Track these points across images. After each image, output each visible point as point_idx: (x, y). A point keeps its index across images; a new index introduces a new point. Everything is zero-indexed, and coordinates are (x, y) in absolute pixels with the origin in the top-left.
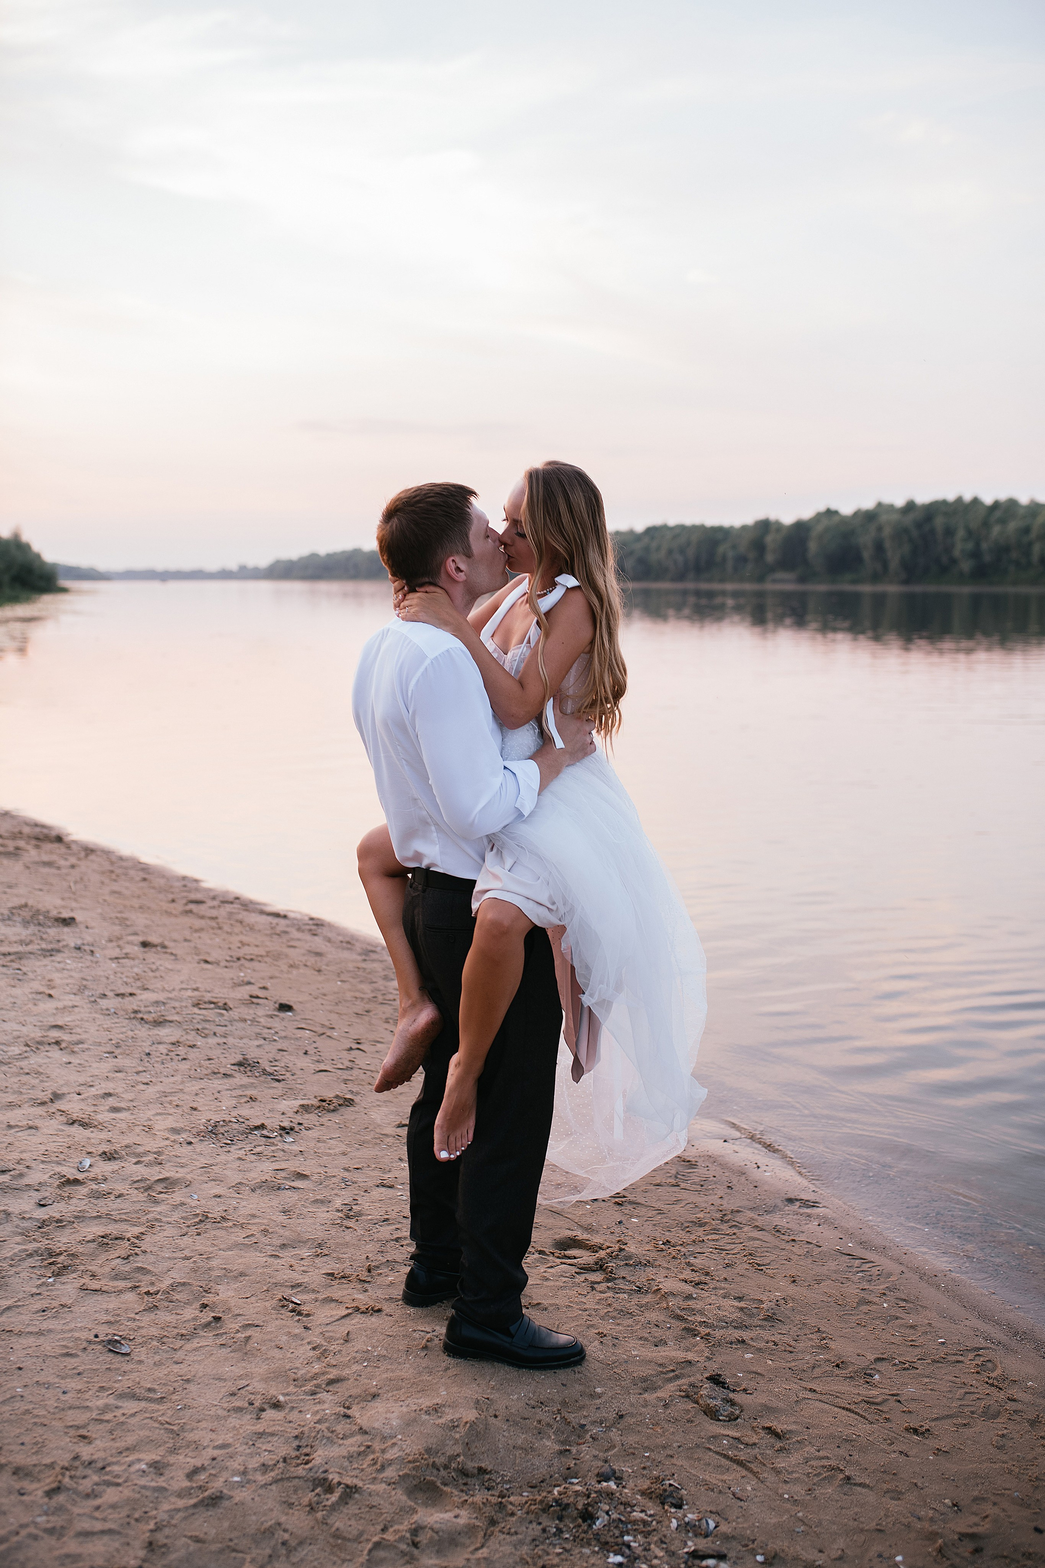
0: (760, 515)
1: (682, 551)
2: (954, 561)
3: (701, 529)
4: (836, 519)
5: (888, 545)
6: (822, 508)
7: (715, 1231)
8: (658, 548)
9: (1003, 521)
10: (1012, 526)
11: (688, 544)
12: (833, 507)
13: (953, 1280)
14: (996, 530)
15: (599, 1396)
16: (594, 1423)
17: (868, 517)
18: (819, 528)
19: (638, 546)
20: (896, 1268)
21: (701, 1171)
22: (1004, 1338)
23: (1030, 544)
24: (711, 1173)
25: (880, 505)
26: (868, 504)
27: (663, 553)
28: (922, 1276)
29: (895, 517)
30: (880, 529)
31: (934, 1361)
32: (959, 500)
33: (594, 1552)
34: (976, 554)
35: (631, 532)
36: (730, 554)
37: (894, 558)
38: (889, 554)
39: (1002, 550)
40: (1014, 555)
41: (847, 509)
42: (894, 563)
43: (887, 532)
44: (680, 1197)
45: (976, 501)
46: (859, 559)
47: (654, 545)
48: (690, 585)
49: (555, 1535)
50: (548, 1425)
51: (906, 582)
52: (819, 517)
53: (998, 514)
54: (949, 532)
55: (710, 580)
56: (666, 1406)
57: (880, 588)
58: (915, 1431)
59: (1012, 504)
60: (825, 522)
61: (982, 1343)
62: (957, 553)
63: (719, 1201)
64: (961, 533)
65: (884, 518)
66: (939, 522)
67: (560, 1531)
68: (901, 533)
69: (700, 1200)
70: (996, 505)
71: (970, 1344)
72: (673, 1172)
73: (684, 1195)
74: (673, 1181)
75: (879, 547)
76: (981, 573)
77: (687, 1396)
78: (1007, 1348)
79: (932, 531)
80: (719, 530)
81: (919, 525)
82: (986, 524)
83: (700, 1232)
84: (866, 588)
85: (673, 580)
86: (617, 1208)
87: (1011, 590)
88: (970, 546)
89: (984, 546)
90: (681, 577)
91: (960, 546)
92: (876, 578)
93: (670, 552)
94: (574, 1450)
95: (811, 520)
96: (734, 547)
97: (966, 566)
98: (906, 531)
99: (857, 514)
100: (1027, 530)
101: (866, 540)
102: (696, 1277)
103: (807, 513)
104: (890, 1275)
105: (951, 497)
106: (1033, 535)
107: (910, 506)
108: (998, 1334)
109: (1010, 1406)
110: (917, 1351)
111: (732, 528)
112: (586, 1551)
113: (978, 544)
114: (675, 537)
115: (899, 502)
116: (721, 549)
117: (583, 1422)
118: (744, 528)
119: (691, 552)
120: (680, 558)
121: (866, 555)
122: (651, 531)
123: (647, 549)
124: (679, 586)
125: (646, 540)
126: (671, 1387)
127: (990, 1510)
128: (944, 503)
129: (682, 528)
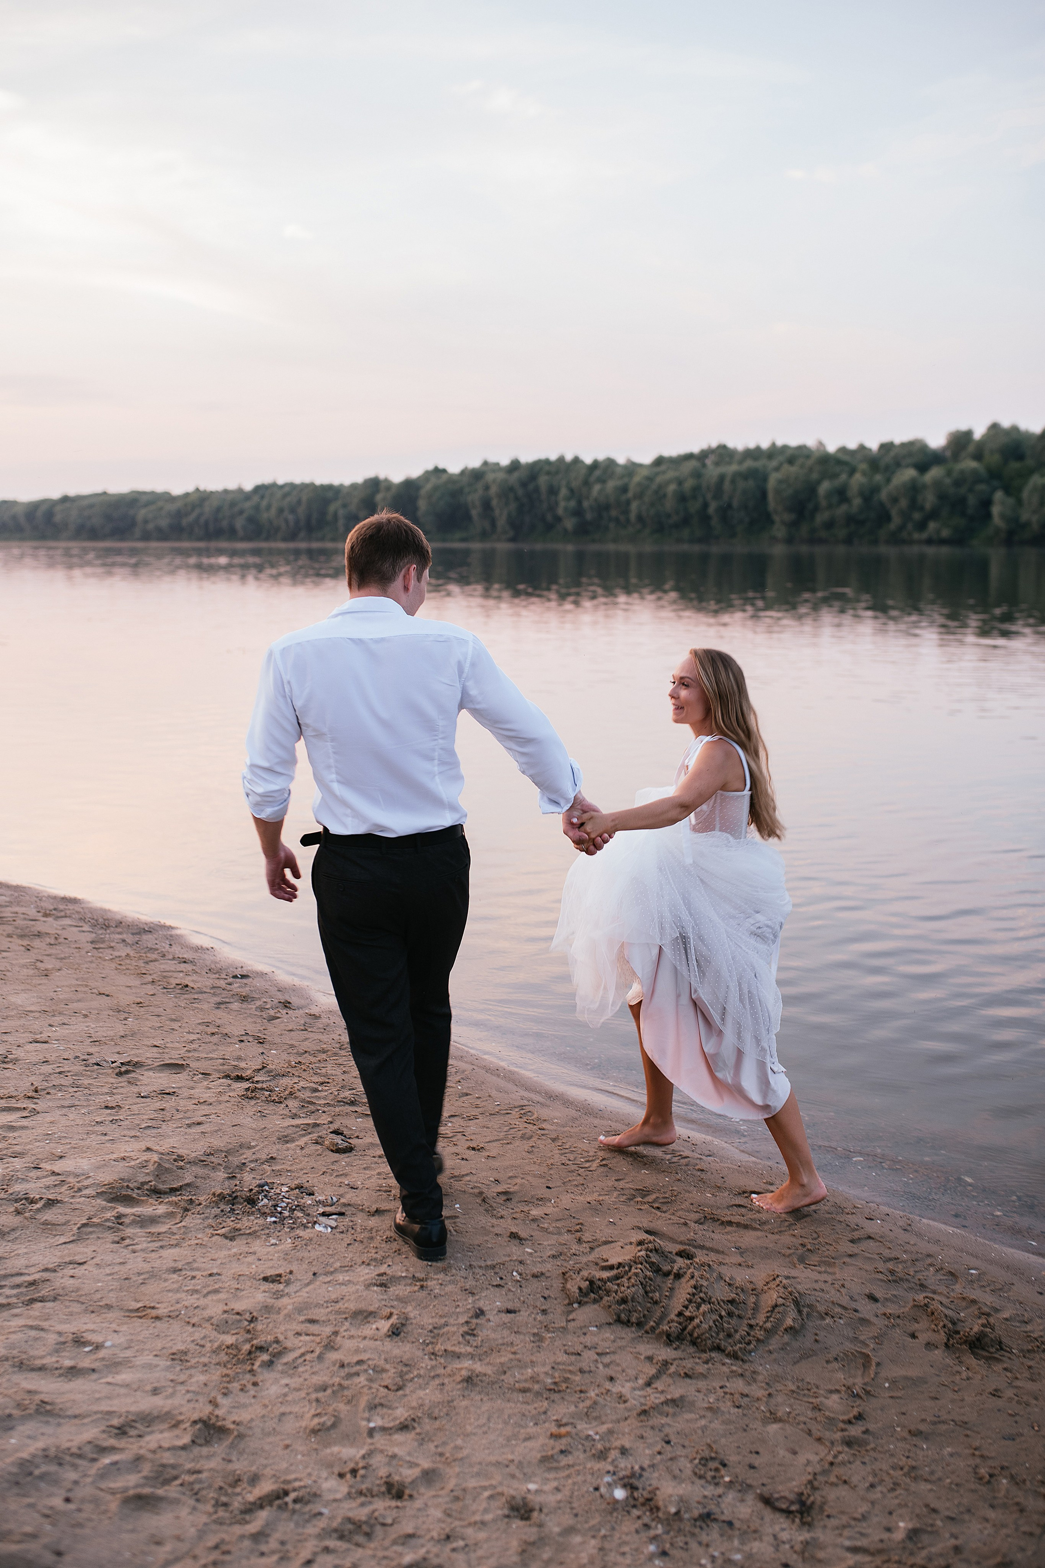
0: (370, 474)
1: (293, 510)
2: (558, 519)
3: (311, 487)
4: (444, 477)
5: (494, 503)
6: (430, 467)
7: (336, 1054)
8: (269, 507)
9: (602, 481)
10: (611, 485)
11: (299, 502)
12: (441, 466)
13: (510, 1071)
14: (597, 488)
15: (254, 1147)
16: (251, 1161)
17: (475, 476)
18: (429, 486)
19: (247, 505)
20: (469, 1067)
21: (324, 1020)
22: (541, 1100)
23: (628, 503)
24: (331, 1021)
25: (486, 463)
26: (475, 463)
27: (273, 511)
28: (488, 1070)
29: (501, 476)
30: (487, 488)
31: (491, 1114)
32: (561, 459)
33: (256, 1218)
34: (578, 512)
35: (240, 491)
36: (341, 512)
37: (502, 516)
38: (497, 512)
39: (603, 508)
40: (614, 513)
41: (454, 468)
42: (502, 521)
43: (494, 490)
44: (308, 1036)
45: (577, 460)
46: (468, 517)
47: (264, 503)
48: (303, 545)
49: (229, 1212)
50: (219, 1164)
51: (513, 540)
52: (428, 475)
53: (597, 473)
54: (553, 491)
55: (322, 539)
56: (302, 1148)
57: (488, 545)
58: (473, 1149)
59: (610, 463)
60: (434, 481)
61: (526, 1103)
62: (560, 511)
63: (339, 1037)
64: (564, 492)
65: (490, 477)
66: (543, 481)
67: (233, 1210)
68: (507, 491)
69: (324, 1038)
70: (596, 465)
71: (516, 1104)
72: (302, 1022)
73: (311, 1035)
74: (302, 1028)
75: (487, 505)
76: (584, 530)
77: (317, 1143)
78: (543, 1105)
79: (537, 490)
80: (330, 487)
81: (524, 484)
82: (586, 483)
83: (324, 1056)
84: (476, 546)
85: (284, 539)
86: (259, 1045)
87: (611, 547)
88: (573, 504)
89: (586, 504)
90: (292, 536)
91: (563, 505)
92: (484, 536)
93: (281, 511)
94: (238, 1176)
95: (419, 478)
96: (345, 506)
97: (569, 524)
98: (511, 489)
99: (463, 472)
100: (624, 489)
101: (474, 498)
102: (321, 1080)
103: (415, 472)
104: (464, 1071)
105: (553, 457)
106: (630, 494)
107: (515, 465)
108: (537, 1098)
109: (540, 1132)
110: (479, 1110)
111: (341, 485)
112: (252, 1218)
113: (580, 502)
114: (285, 496)
115: (505, 462)
116: (332, 508)
117: (243, 1161)
118: (354, 486)
119: (301, 511)
120: (291, 517)
121: (474, 513)
122: (261, 490)
123: (257, 508)
124: (291, 545)
125: (256, 499)
126: (305, 1139)
127: (518, 1181)
128: (547, 462)
129: (292, 486)
